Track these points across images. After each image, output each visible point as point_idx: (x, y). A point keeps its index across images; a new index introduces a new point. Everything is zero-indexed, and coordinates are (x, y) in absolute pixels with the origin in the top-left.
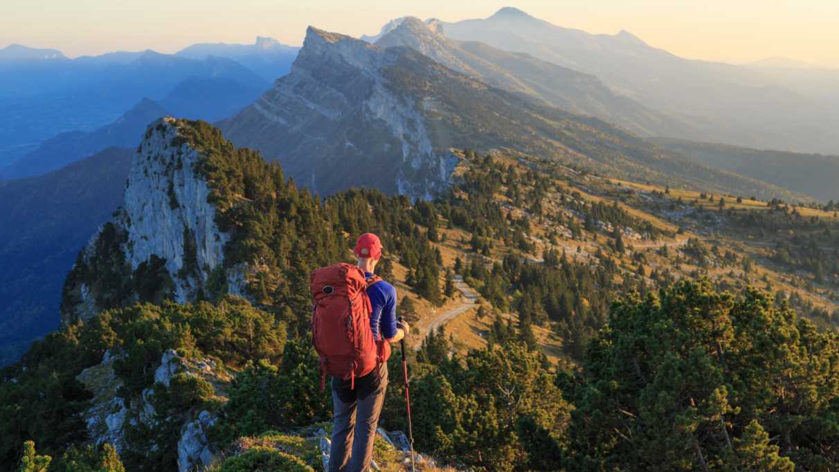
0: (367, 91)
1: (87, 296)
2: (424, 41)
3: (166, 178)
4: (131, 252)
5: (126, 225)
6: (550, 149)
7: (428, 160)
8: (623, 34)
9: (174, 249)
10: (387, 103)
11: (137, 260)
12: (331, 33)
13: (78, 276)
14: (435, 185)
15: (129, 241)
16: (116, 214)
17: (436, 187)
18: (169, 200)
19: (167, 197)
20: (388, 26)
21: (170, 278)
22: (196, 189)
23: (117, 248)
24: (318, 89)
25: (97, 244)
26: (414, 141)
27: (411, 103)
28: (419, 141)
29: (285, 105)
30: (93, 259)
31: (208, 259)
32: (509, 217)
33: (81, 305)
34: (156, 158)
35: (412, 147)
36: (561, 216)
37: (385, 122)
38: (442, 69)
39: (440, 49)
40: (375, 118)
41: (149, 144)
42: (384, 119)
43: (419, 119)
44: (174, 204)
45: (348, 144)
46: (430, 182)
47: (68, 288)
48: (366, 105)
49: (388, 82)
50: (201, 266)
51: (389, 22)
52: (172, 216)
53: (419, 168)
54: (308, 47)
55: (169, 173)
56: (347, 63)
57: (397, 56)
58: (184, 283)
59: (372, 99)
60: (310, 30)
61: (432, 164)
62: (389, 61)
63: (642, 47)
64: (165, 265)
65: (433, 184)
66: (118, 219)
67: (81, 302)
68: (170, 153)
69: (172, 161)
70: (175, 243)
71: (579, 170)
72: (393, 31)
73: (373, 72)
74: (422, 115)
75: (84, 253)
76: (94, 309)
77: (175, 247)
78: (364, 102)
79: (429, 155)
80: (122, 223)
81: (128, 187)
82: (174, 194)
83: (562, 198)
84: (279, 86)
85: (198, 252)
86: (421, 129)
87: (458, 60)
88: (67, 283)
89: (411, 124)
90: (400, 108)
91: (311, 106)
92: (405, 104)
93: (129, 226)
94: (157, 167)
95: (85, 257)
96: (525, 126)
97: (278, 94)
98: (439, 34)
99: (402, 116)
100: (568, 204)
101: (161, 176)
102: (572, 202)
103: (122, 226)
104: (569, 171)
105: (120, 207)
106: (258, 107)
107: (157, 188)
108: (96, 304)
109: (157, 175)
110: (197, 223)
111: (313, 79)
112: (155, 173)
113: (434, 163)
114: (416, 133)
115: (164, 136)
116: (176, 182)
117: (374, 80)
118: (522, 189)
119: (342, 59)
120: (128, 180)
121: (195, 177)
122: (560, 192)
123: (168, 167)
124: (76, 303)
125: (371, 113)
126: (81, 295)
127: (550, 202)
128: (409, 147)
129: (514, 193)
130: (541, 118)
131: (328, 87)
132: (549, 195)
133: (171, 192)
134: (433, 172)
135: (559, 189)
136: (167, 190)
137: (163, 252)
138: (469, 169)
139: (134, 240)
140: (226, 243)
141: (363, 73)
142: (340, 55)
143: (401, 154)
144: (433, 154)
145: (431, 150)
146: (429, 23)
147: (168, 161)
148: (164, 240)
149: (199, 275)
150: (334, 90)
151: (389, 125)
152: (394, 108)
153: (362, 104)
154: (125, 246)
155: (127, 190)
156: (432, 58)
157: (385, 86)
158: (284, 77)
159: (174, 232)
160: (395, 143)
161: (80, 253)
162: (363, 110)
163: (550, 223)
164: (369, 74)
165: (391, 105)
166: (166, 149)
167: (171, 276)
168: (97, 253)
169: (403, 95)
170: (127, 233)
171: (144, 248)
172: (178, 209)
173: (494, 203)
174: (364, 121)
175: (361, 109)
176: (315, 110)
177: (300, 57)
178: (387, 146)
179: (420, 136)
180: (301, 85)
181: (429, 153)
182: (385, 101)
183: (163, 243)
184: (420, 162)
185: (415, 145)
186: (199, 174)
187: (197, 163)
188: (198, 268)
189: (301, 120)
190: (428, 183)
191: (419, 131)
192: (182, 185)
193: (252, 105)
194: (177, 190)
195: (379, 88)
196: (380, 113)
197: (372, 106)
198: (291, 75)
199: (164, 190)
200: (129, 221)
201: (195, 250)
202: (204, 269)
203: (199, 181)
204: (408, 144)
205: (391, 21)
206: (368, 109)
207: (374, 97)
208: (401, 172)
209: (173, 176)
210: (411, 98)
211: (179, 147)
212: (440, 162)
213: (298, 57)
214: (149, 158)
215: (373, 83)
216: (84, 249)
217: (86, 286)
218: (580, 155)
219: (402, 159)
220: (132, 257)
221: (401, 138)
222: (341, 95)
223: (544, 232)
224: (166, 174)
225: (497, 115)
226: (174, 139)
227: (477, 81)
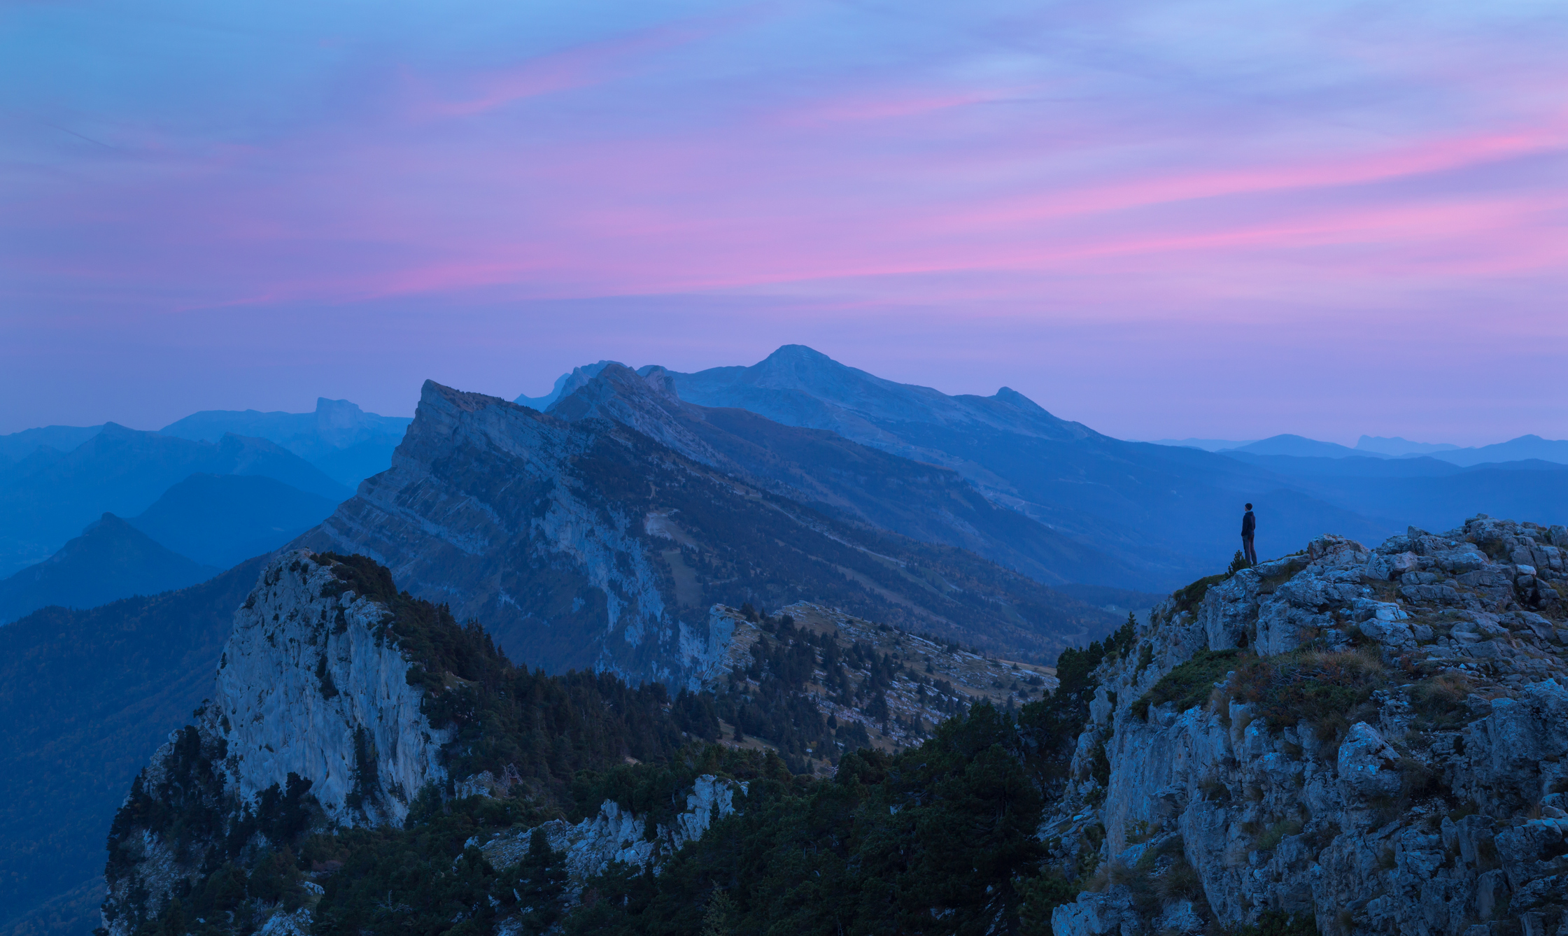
0: (538, 502)
1: (154, 849)
2: (641, 408)
3: (312, 648)
4: (236, 773)
5: (221, 729)
6: (880, 608)
7: (655, 629)
8: (1006, 395)
9: (326, 763)
10: (578, 523)
11: (251, 784)
12: (468, 393)
13: (135, 817)
14: (670, 674)
15: (229, 755)
16: (200, 712)
17: (672, 678)
18: (319, 684)
19: (315, 678)
20: (570, 381)
21: (321, 810)
22: (379, 664)
23: (206, 767)
24: (444, 497)
25: (166, 762)
26: (630, 592)
27: (623, 522)
28: (639, 593)
29: (381, 528)
30: (162, 788)
31: (401, 774)
32: (832, 722)
33: (145, 866)
34: (292, 617)
35: (626, 604)
36: (920, 721)
37: (574, 558)
38: (677, 460)
39: (669, 424)
40: (554, 550)
41: (275, 594)
42: (572, 552)
43: (638, 553)
44: (328, 690)
45: (505, 598)
46: (660, 668)
47: (117, 836)
48: (538, 526)
49: (579, 484)
50: (386, 787)
51: (571, 372)
52: (325, 709)
53: (639, 642)
54: (424, 419)
55: (318, 640)
56: (497, 449)
57: (593, 436)
58: (357, 814)
59: (549, 515)
60: (430, 388)
61: (665, 634)
62: (578, 446)
63: (1041, 418)
64: (311, 791)
65: (666, 671)
66: (204, 721)
67: (144, 860)
68: (320, 608)
69: (322, 621)
70: (328, 753)
71: (943, 642)
72: (581, 390)
73: (548, 466)
74: (643, 544)
75: (145, 778)
76: (171, 869)
77: (330, 761)
78: (534, 522)
79: (659, 619)
80: (212, 727)
81: (223, 667)
82: (329, 674)
83: (921, 691)
84: (370, 491)
85: (381, 765)
86: (642, 572)
87: (703, 443)
88: (115, 830)
89: (623, 562)
90: (602, 532)
91: (431, 528)
92: (612, 526)
93: (227, 730)
94: (295, 630)
95: (146, 784)
96: (833, 565)
97: (368, 507)
98: (667, 396)
99: (606, 548)
100: (932, 700)
101: (304, 646)
102: (938, 697)
103: (212, 732)
104: (926, 645)
105: (206, 701)
106: (331, 531)
107: (297, 665)
108: (176, 861)
109: (296, 644)
110: (381, 718)
111: (434, 479)
112: (291, 640)
113: (669, 632)
114: (632, 578)
115: (305, 581)
116: (332, 653)
117: (550, 480)
118: (850, 674)
119: (489, 442)
120: (225, 654)
121: (378, 645)
122: (915, 681)
123: (316, 630)
124: (135, 862)
125: (547, 542)
126: (143, 848)
127: (899, 697)
128: (619, 605)
129: (838, 680)
130: (862, 549)
131: (462, 493)
132: (896, 684)
133: (322, 671)
134: (666, 651)
135: (913, 676)
136: (314, 668)
137: (304, 770)
138: (757, 640)
139: (239, 754)
140: (443, 746)
141: (530, 468)
142: (486, 435)
143: (603, 618)
144: (667, 616)
145: (661, 609)
146: (647, 376)
147: (315, 621)
148: (307, 751)
149: (382, 800)
150: (474, 498)
151: (582, 564)
152: (591, 532)
153: (529, 525)
154: (221, 765)
155: (222, 671)
156: (657, 439)
157: (575, 492)
158: (379, 475)
159: (327, 735)
160: (593, 597)
161: (138, 778)
162: (532, 537)
163: (902, 733)
164: (539, 469)
165: (586, 527)
166: (311, 601)
167: (324, 807)
168: (168, 778)
169: (608, 507)
170: (224, 743)
171: (266, 764)
172: (336, 699)
173: (806, 699)
174: (534, 556)
175: (528, 535)
176: (438, 536)
177: (408, 438)
178: (579, 603)
179: (639, 585)
180: (412, 490)
181: (659, 614)
182: (573, 519)
183: (304, 754)
184: (641, 632)
185: (632, 600)
186: (385, 640)
187: (379, 622)
188: (381, 790)
189: (411, 555)
190: (658, 670)
191: (638, 574)
192: (345, 660)
193: (319, 527)
194: (335, 668)
195: (562, 495)
196: (565, 541)
197: (549, 530)
198: (393, 470)
199: (309, 669)
200: (225, 723)
201: (374, 762)
202: (392, 791)
203: (385, 651)
204: (618, 599)
205: (576, 370)
206: (542, 534)
207: (554, 512)
208: (606, 651)
209: (326, 645)
210: (622, 514)
211: (335, 598)
212: (679, 630)
213: (405, 438)
214: (276, 618)
215: (550, 485)
216: (144, 771)
217: (152, 833)
218: (934, 618)
219: (606, 626)
220: (238, 781)
221: (605, 587)
222: (488, 508)
223: (894, 748)
224: (313, 641)
225: (781, 544)
226: (325, 584)
227: (743, 483)
